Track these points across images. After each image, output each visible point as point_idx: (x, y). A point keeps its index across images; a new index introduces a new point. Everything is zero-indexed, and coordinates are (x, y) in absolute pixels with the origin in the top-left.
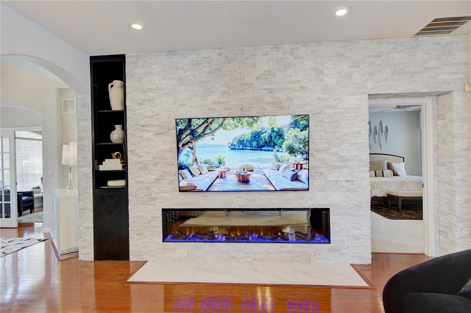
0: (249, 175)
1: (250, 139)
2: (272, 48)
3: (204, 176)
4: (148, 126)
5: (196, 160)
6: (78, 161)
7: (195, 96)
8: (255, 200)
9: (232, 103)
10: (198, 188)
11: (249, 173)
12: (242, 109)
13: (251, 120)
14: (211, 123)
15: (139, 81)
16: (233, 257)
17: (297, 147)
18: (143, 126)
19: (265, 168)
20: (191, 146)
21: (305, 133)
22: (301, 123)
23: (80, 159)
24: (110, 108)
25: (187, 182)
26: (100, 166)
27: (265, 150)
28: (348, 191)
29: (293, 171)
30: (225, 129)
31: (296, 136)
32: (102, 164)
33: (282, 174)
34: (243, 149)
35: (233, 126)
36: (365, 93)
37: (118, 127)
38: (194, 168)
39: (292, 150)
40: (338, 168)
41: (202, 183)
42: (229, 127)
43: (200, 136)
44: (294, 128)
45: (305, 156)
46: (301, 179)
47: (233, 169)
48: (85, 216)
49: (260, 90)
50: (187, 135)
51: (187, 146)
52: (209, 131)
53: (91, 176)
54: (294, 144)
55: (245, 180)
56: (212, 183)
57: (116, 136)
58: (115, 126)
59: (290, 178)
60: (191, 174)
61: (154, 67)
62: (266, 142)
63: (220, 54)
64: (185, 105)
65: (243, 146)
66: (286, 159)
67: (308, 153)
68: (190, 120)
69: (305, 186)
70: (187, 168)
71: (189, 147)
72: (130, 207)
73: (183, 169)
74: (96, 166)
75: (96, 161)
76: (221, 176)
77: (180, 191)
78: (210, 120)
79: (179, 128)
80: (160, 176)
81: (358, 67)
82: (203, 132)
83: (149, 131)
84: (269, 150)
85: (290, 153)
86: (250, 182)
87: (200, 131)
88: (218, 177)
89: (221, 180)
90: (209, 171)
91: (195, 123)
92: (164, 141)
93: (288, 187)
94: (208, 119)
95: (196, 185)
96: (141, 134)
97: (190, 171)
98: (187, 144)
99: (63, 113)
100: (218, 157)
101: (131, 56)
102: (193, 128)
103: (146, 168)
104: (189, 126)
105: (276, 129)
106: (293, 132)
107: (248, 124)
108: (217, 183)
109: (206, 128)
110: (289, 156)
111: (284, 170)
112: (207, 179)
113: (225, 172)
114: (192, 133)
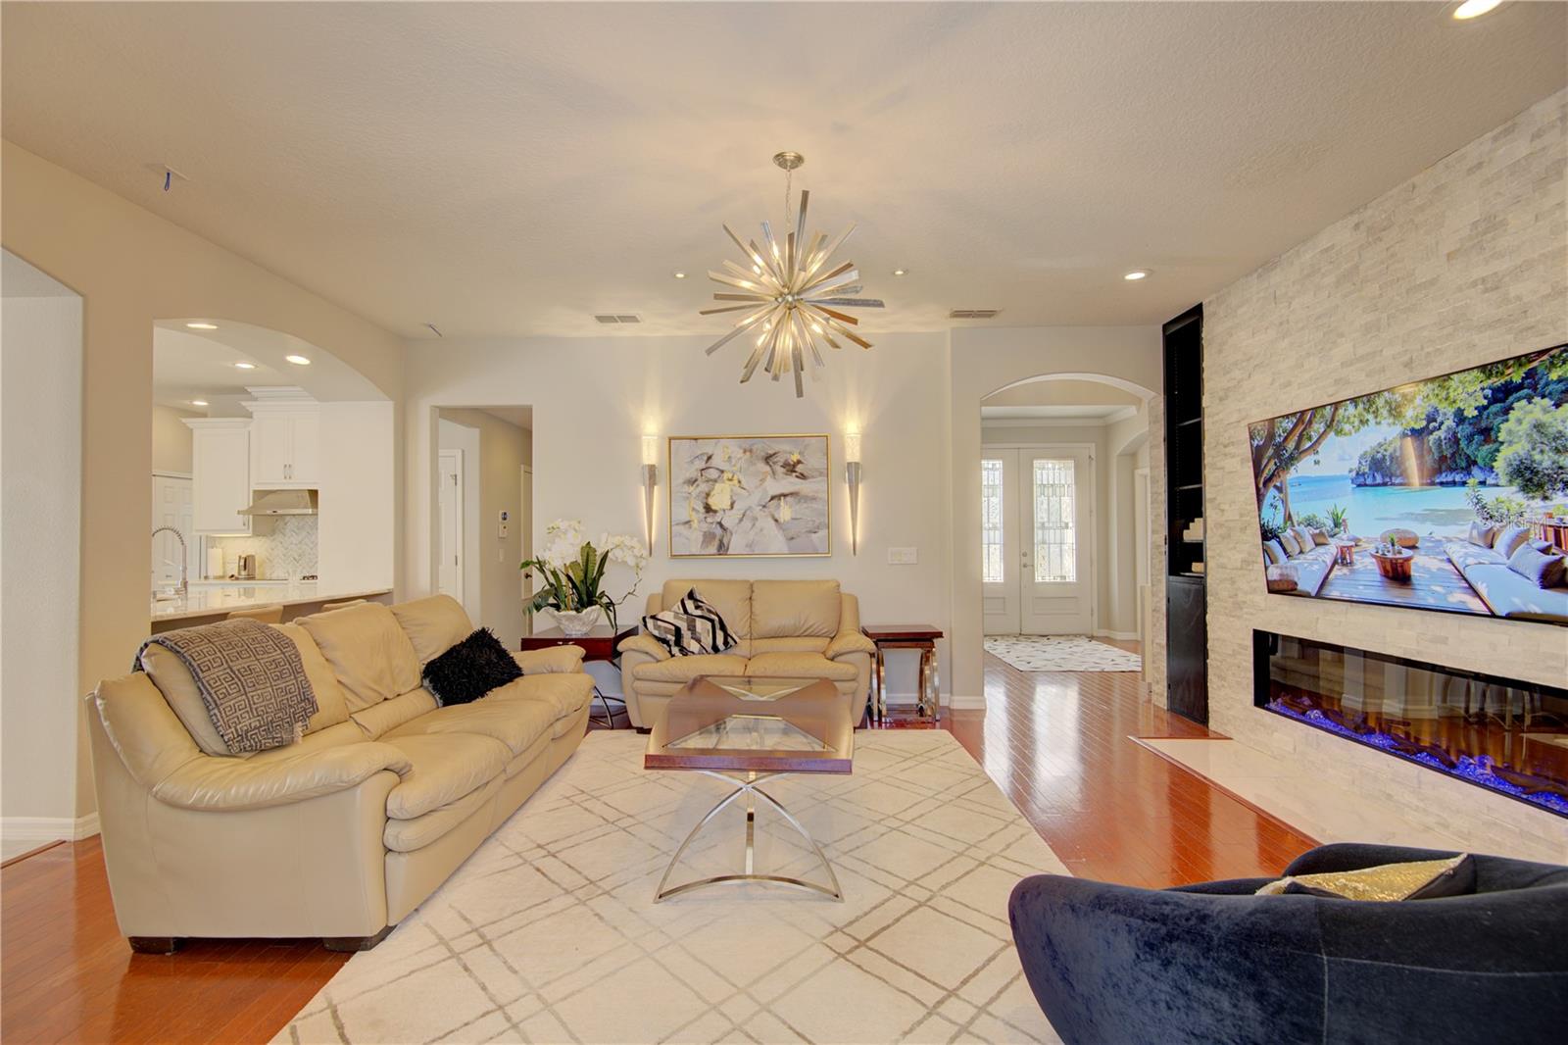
0: (1408, 559)
1: (1398, 453)
2: (1495, 139)
3: (1309, 557)
5: (1290, 517)
7: (1308, 354)
8: (1444, 641)
10: (1301, 587)
11: (1406, 553)
14: (1310, 422)
16: (1389, 797)
17: (1547, 464)
18: (1226, 446)
19: (1449, 540)
20: (1279, 485)
22: (1554, 376)
25: (1279, 571)
26: (1185, 532)
27: (1442, 484)
29: (1545, 551)
30: (1339, 432)
31: (1538, 427)
33: (1505, 560)
34: (1385, 484)
35: (1357, 423)
38: (1288, 537)
39: (1530, 479)
41: (1306, 574)
42: (1347, 427)
43: (1292, 458)
44: (1529, 400)
47: (1369, 541)
49: (1460, 289)
50: (1270, 459)
51: (1271, 485)
52: (1308, 444)
53: (1166, 549)
54: (1537, 457)
55: (1397, 574)
56: (1326, 577)
59: (1535, 577)
60: (1285, 551)
61: (1240, 311)
62: (1444, 458)
63: (1357, 226)
65: (1383, 477)
66: (1514, 508)
68: (1272, 423)
70: (1276, 536)
71: (1275, 486)
72: (1209, 617)
73: (1269, 539)
76: (1343, 559)
77: (1271, 591)
78: (1307, 417)
79: (1256, 443)
82: (1297, 447)
84: (1454, 483)
85: (1525, 488)
86: (1414, 580)
87: (1291, 445)
88: (1335, 562)
89: (1345, 570)
90: (1317, 545)
91: (1281, 428)
93: (1535, 609)
94: (1302, 414)
95: (1296, 580)
96: (1223, 464)
97: (1281, 544)
98: (1270, 479)
100: (1331, 508)
101: (1206, 304)
102: (1278, 439)
103: (1229, 536)
104: (1271, 436)
105: (1471, 413)
106: (1527, 413)
107: (1390, 411)
108: (1336, 578)
109: (1301, 436)
110: (1520, 498)
111: (1512, 547)
112: (1316, 567)
113: (1350, 548)
114: (1277, 453)
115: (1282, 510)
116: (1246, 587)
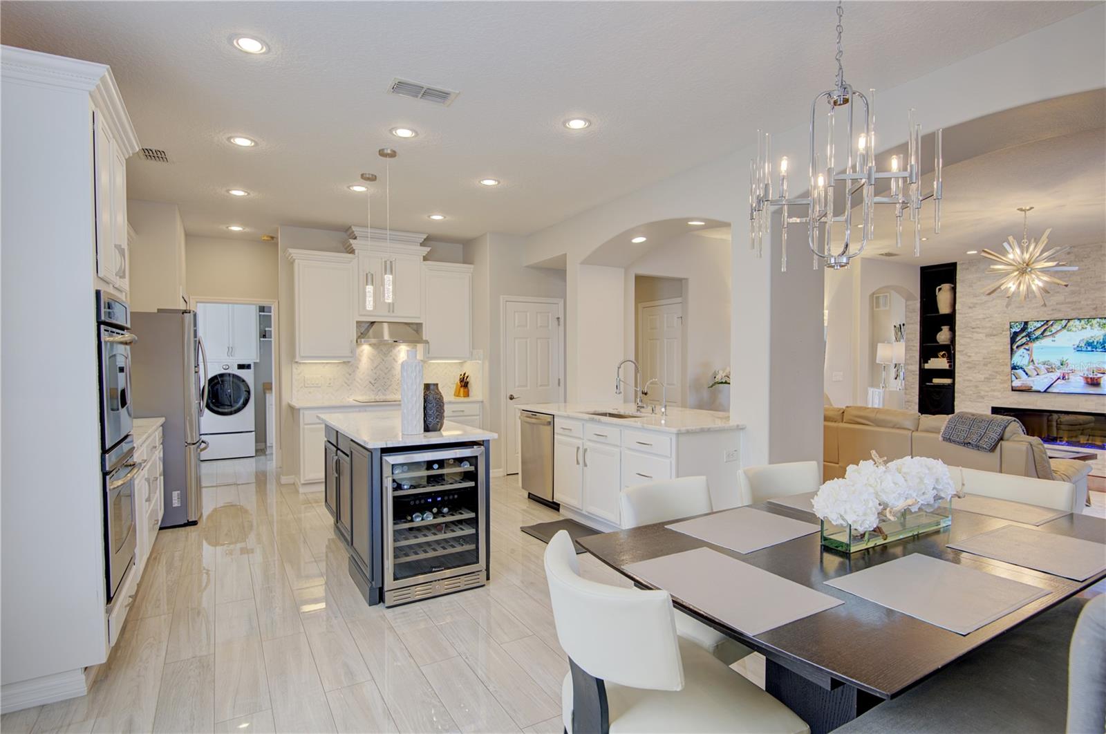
0: (1099, 378)
1: (1101, 341)
3: (1042, 377)
4: (979, 328)
5: (1032, 361)
6: (906, 359)
9: (1082, 303)
10: (1034, 388)
11: (1099, 375)
12: (1095, 309)
14: (1052, 325)
15: (971, 286)
18: (973, 328)
20: (1027, 348)
23: (907, 357)
24: (938, 312)
25: (1021, 383)
26: (926, 365)
32: (927, 363)
34: (1093, 351)
35: (1080, 328)
37: (945, 329)
38: (1030, 368)
41: (1039, 383)
42: (1074, 329)
43: (1037, 338)
48: (910, 408)
50: (1023, 337)
52: (1049, 333)
53: (918, 373)
55: (1094, 383)
56: (1052, 384)
57: (943, 336)
58: (943, 327)
60: (1027, 374)
64: (1023, 307)
65: (1092, 348)
68: (1026, 323)
70: (1022, 368)
71: (1025, 349)
72: (956, 403)
73: (1017, 369)
74: (922, 365)
75: (922, 361)
76: (1064, 378)
77: (1013, 390)
78: (1051, 323)
79: (1013, 330)
80: (990, 375)
82: (1042, 334)
83: (980, 333)
86: (1102, 385)
87: (1038, 333)
88: (1059, 378)
89: (1063, 381)
90: (1048, 372)
91: (1031, 328)
92: (996, 342)
94: (1047, 321)
95: (1032, 385)
96: (970, 336)
97: (1024, 371)
98: (1022, 345)
99: (875, 309)
100: (1061, 359)
101: (962, 265)
103: (975, 367)
104: (1025, 329)
107: (1099, 326)
108: (1058, 384)
109: (1045, 330)
112: (1046, 380)
113: (1068, 373)
114: (1028, 335)
115: (1028, 358)
116: (987, 389)
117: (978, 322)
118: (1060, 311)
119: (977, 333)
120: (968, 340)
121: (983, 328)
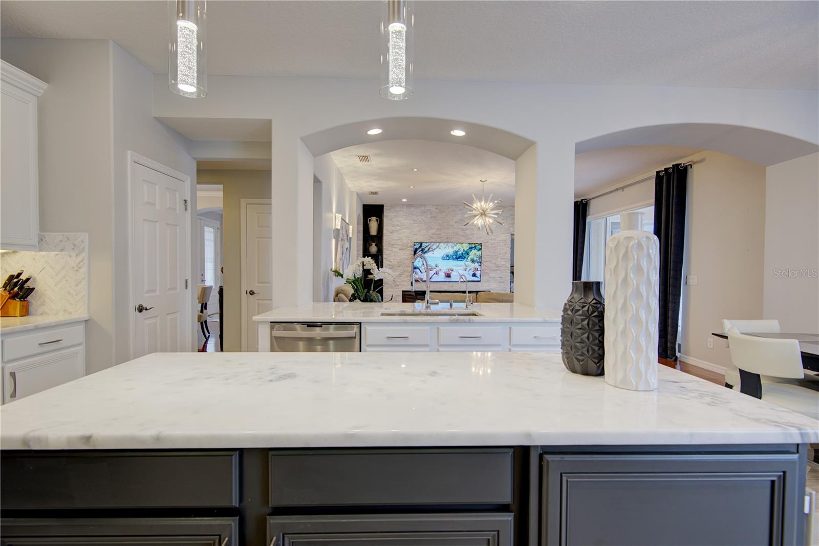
1: (452, 254)
4: (395, 245)
7: (422, 229)
8: (453, 286)
9: (442, 235)
11: (451, 272)
12: (447, 238)
13: (453, 245)
14: (432, 245)
15: (391, 220)
17: (475, 259)
18: (393, 245)
21: (480, 252)
27: (459, 260)
28: (500, 282)
30: (440, 249)
31: (475, 254)
34: (449, 259)
35: (444, 247)
36: (509, 233)
38: (422, 269)
39: (473, 261)
40: (495, 270)
42: (442, 247)
43: (426, 252)
45: (479, 264)
46: (477, 275)
50: (419, 251)
52: (431, 250)
55: (448, 276)
57: (373, 249)
58: (372, 243)
61: (400, 213)
62: (460, 256)
63: (437, 208)
64: (417, 234)
67: (481, 263)
69: (479, 280)
72: (384, 288)
79: (415, 247)
80: (401, 272)
81: (506, 220)
82: (428, 250)
84: (461, 260)
87: (426, 249)
89: (436, 275)
91: (424, 245)
92: (406, 253)
93: (471, 280)
94: (429, 243)
96: (391, 249)
98: (419, 255)
101: (387, 206)
103: (393, 268)
104: (421, 246)
105: (466, 250)
106: (474, 251)
109: (429, 248)
110: (471, 263)
111: (469, 271)
114: (422, 250)
116: (400, 281)
117: (395, 242)
118: (433, 238)
119: (395, 248)
120: (390, 252)
121: (399, 245)
